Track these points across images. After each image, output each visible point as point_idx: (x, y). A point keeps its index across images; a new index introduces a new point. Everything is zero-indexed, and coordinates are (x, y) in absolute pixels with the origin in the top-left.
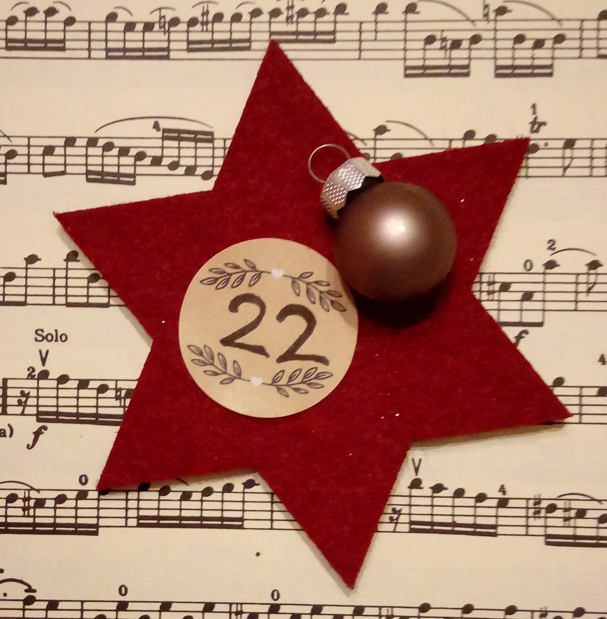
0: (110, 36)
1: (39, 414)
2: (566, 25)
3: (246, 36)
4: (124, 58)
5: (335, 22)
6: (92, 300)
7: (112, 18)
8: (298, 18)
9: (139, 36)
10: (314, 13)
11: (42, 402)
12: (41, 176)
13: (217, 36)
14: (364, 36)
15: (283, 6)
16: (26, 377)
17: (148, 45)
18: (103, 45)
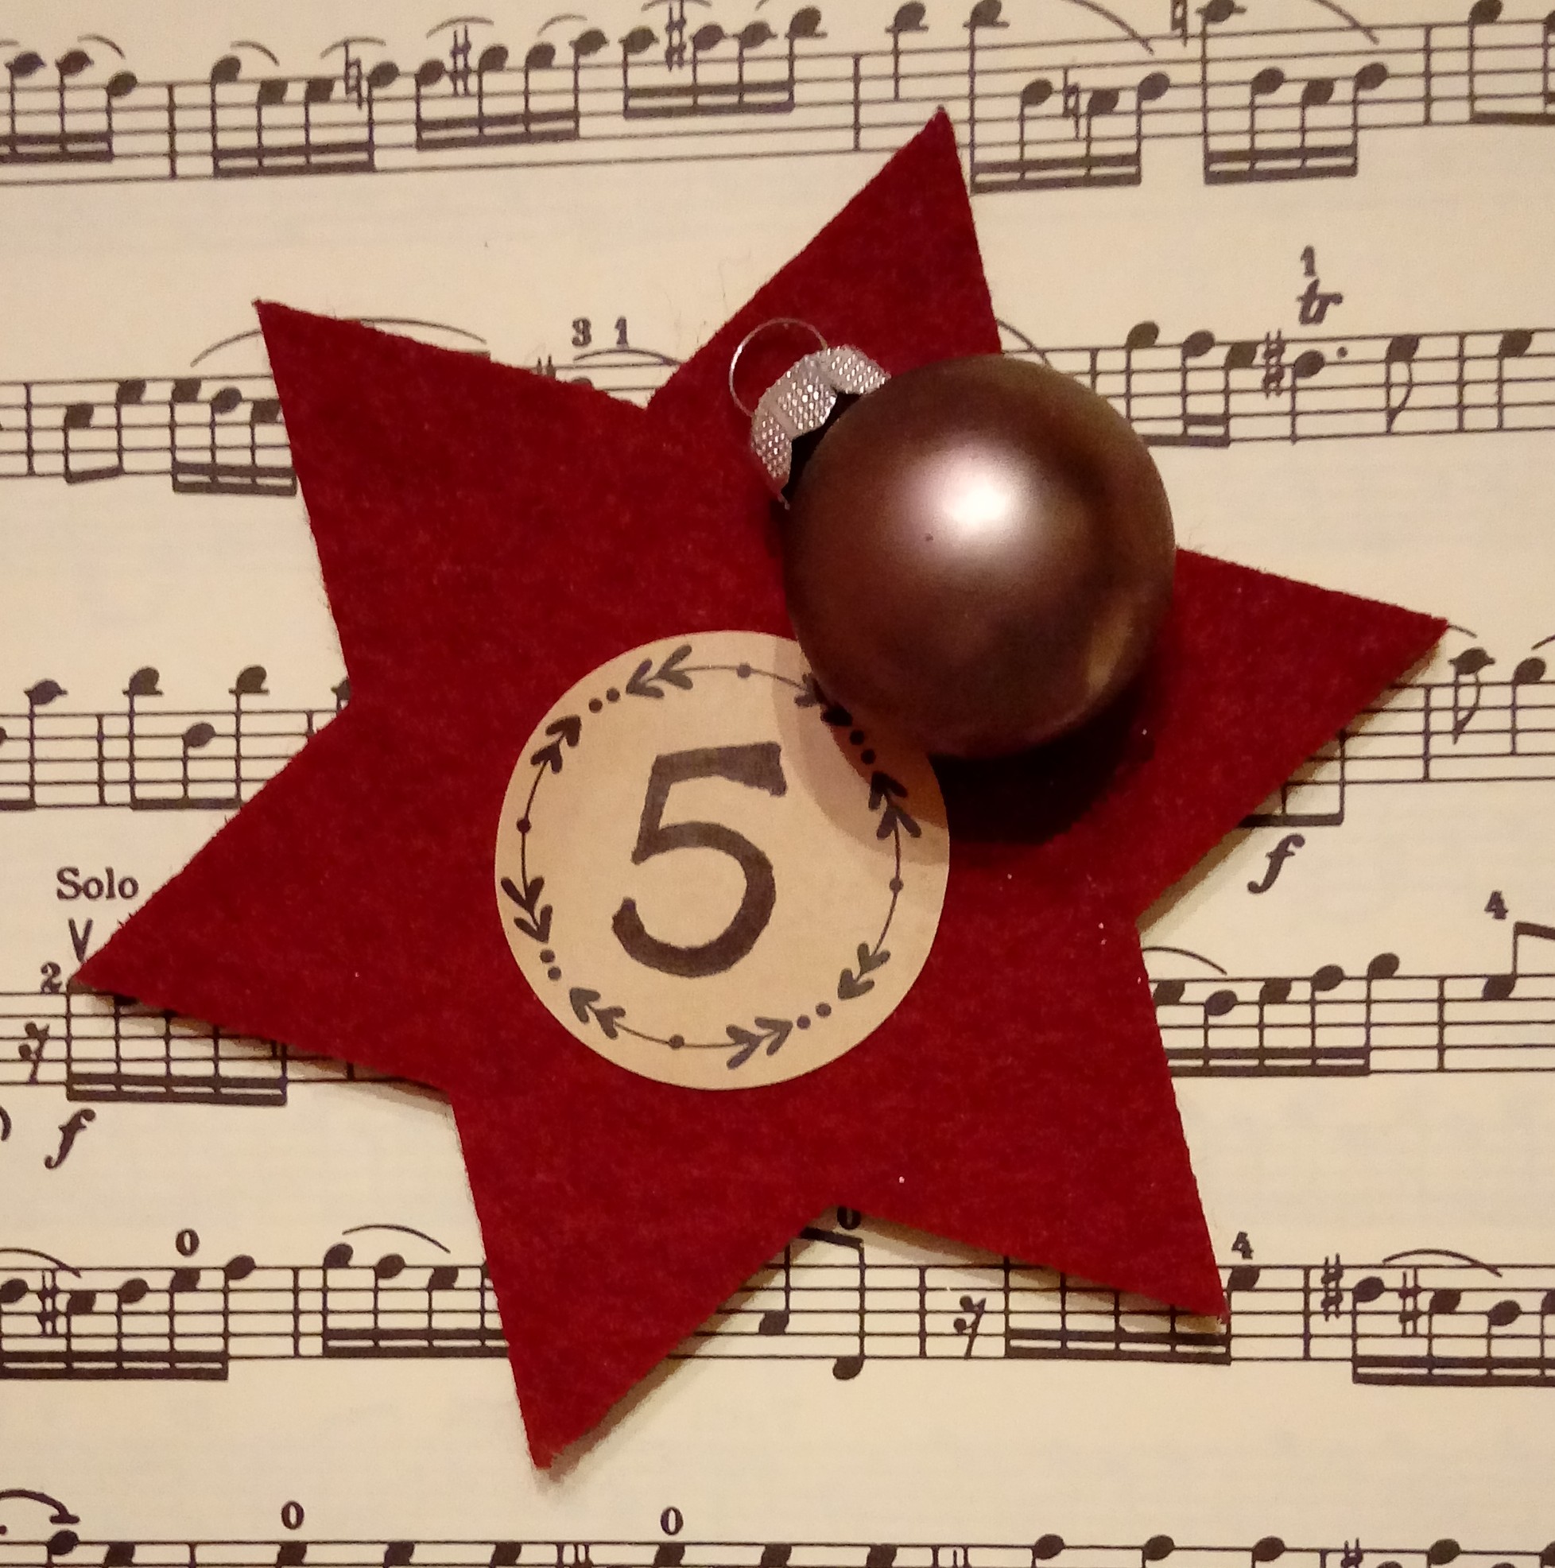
0: (224, 118)
1: (73, 1079)
2: (1388, 39)
3: (565, 103)
4: (261, 171)
5: (791, 58)
6: (195, 791)
7: (226, 70)
8: (696, 48)
9: (296, 115)
10: (735, 36)
11: (79, 1049)
12: (62, 481)
13: (491, 107)
14: (867, 90)
15: (657, 20)
16: (38, 988)
17: (318, 137)
18: (205, 142)
